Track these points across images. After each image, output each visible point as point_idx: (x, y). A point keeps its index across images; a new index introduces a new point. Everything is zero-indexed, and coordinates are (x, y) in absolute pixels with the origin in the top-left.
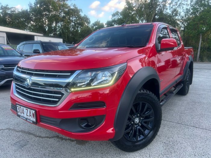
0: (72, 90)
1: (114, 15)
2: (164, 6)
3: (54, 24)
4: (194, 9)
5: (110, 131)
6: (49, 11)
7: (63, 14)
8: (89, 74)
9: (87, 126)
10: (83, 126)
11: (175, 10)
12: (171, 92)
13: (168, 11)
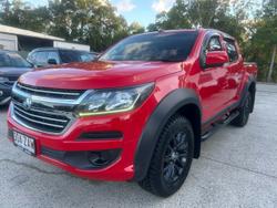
0: (81, 114)
1: (158, 16)
2: (226, 5)
3: (80, 26)
4: (267, 11)
5: (129, 169)
6: (74, 9)
7: (91, 14)
8: (104, 95)
9: (99, 161)
10: (93, 161)
11: (241, 11)
12: (221, 122)
13: (232, 12)
